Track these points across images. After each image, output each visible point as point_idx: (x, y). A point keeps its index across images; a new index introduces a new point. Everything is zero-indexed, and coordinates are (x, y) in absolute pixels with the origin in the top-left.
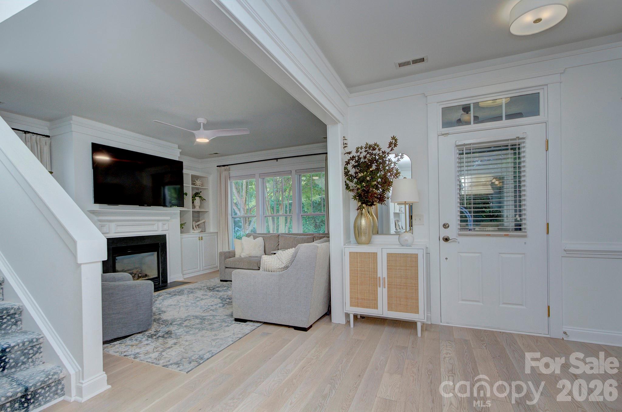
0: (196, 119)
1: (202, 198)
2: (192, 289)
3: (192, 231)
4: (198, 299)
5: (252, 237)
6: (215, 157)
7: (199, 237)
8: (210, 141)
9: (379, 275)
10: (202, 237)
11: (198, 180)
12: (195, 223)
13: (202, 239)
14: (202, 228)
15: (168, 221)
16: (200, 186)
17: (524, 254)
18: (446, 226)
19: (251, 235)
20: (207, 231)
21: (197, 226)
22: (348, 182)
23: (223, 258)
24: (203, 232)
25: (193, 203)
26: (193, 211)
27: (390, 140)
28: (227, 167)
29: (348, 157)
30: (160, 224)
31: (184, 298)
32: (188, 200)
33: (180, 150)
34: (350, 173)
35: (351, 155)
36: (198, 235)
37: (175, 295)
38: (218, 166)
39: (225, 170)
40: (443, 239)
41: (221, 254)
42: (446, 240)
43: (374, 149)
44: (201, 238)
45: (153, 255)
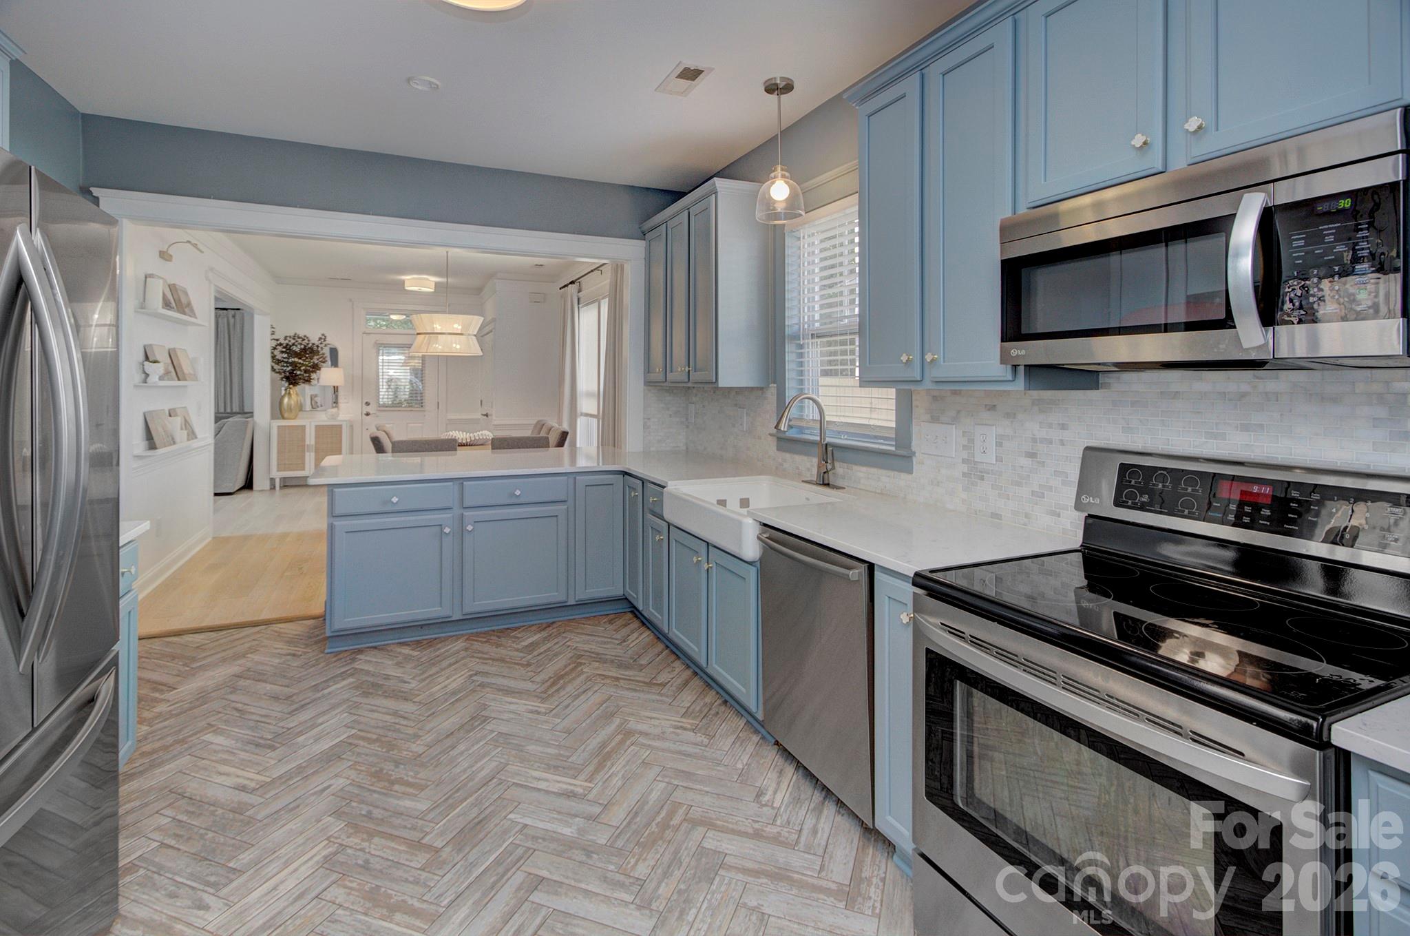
9: (307, 442)
18: (368, 404)
22: (274, 365)
27: (318, 335)
29: (274, 343)
34: (277, 357)
35: (279, 342)
40: (365, 414)
42: (368, 414)
43: (304, 340)
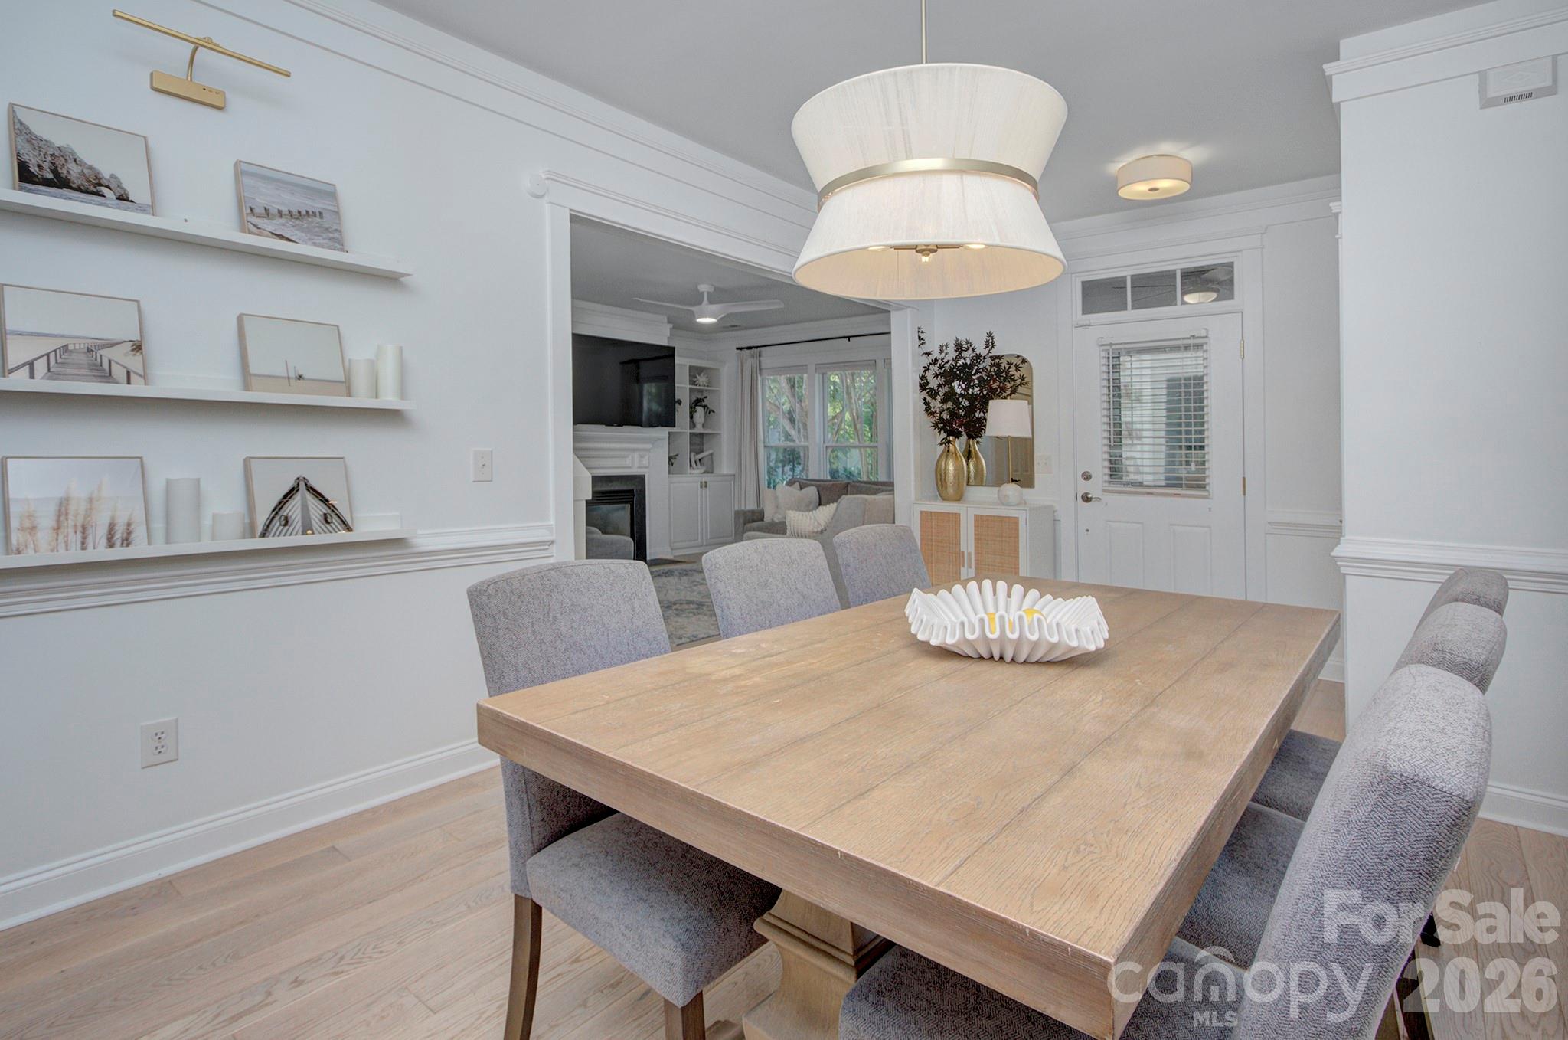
0: (697, 287)
1: (708, 408)
2: (686, 571)
3: (689, 471)
4: (695, 583)
5: (797, 484)
6: (733, 330)
7: (701, 483)
8: (718, 321)
9: (963, 548)
10: (706, 482)
11: (702, 375)
12: (694, 456)
13: (706, 486)
14: (708, 465)
15: (648, 450)
16: (705, 386)
17: (1210, 527)
18: (1087, 477)
19: (795, 482)
20: (716, 471)
21: (698, 463)
22: (929, 399)
23: (741, 520)
24: (708, 472)
25: (691, 417)
26: (690, 433)
27: (985, 337)
28: (756, 350)
30: (636, 455)
31: (673, 580)
32: (682, 413)
33: (671, 326)
34: (930, 385)
35: (932, 357)
36: (700, 479)
37: (659, 575)
38: (737, 349)
39: (752, 356)
40: (1083, 497)
41: (737, 513)
42: (1086, 499)
43: (965, 349)
44: (704, 484)
45: (624, 508)
